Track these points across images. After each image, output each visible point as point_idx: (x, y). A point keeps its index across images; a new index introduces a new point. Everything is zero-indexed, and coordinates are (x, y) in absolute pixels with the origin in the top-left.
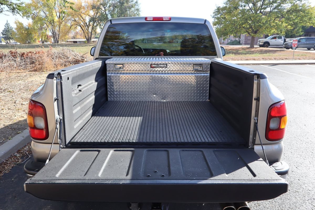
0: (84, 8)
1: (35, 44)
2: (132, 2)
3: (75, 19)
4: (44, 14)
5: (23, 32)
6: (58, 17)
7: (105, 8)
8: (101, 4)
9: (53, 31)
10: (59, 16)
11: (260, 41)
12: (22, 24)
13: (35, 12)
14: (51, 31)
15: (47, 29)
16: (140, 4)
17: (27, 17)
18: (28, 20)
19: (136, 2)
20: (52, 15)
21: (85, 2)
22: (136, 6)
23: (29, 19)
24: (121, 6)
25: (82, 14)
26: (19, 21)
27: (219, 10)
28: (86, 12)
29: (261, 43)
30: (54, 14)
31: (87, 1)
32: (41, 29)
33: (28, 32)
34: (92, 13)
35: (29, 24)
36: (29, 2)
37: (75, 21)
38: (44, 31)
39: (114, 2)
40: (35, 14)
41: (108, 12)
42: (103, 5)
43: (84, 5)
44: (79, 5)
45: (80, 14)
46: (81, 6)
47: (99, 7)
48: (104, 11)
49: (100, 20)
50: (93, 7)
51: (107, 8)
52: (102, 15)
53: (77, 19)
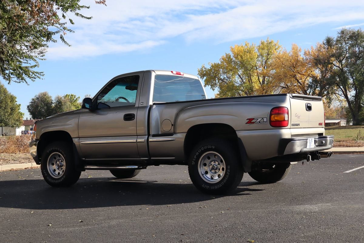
0: (303, 65)
3: (287, 85)
4: (240, 79)
6: (261, 83)
7: (340, 62)
8: (333, 56)
10: (264, 81)
13: (225, 77)
17: (211, 86)
18: (213, 90)
20: (250, 80)
21: (305, 53)
23: (214, 88)
25: (298, 76)
28: (307, 70)
30: (254, 78)
31: (309, 52)
34: (317, 73)
36: (216, 63)
37: (287, 87)
39: (357, 49)
40: (225, 81)
41: (345, 69)
42: (336, 57)
43: (303, 59)
44: (293, 61)
45: (294, 76)
46: (297, 61)
47: (329, 61)
48: (339, 67)
49: (328, 84)
50: (317, 61)
51: (344, 61)
52: (334, 74)
53: (289, 84)
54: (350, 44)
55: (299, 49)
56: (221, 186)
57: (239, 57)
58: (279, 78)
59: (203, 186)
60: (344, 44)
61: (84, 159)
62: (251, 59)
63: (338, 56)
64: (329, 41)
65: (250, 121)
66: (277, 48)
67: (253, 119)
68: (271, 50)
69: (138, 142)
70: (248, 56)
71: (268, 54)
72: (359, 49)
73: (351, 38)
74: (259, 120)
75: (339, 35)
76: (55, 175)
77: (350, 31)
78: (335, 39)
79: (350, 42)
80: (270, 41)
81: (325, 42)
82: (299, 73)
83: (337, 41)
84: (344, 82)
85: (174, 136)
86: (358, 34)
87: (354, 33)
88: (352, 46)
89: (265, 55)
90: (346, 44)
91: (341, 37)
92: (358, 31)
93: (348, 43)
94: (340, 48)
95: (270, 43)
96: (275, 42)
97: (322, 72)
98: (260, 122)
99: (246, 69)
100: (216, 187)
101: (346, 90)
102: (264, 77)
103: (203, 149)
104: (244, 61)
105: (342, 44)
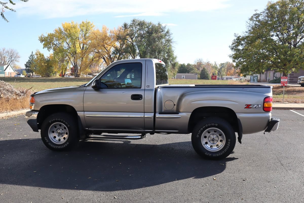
0: (109, 39)
1: (54, 77)
2: (163, 32)
3: (98, 51)
4: (67, 45)
5: (43, 64)
6: (82, 48)
7: (132, 39)
8: (128, 35)
9: (75, 64)
10: (83, 47)
11: (300, 78)
12: (43, 55)
13: (58, 43)
14: (73, 63)
15: (69, 62)
16: (172, 34)
17: (48, 48)
18: (49, 51)
19: (168, 32)
20: (74, 46)
21: (111, 32)
22: (167, 36)
23: (50, 50)
24: (149, 36)
25: (106, 46)
26: (40, 52)
27: (239, 41)
28: (111, 42)
29: (302, 81)
30: (77, 45)
31: (113, 31)
32: (62, 61)
33: (48, 64)
34: (118, 44)
35: (51, 56)
36: (51, 33)
37: (99, 52)
38: (65, 63)
39: (142, 32)
40: (57, 45)
41: (134, 43)
42: (130, 36)
43: (109, 35)
44: (103, 36)
45: (104, 46)
46: (106, 36)
47: (125, 38)
48: (131, 42)
49: (124, 52)
50: (119, 38)
51: (134, 39)
52: (128, 46)
53: (100, 51)
54: (138, 28)
55: (107, 28)
56: (221, 154)
57: (68, 30)
58: (94, 46)
59: (206, 153)
60: (134, 28)
61: (88, 129)
62: (76, 32)
63: (131, 35)
64: (125, 25)
65: (248, 106)
66: (93, 27)
67: (251, 105)
68: (88, 28)
69: (145, 118)
70: (74, 31)
71: (87, 30)
72: (143, 32)
73: (139, 24)
74: (255, 106)
75: (132, 22)
76: (55, 141)
77: (138, 21)
78: (129, 25)
79: (138, 27)
80: (88, 22)
81: (123, 25)
82: (106, 44)
83: (130, 26)
84: (134, 52)
85: (180, 114)
86: (143, 23)
87: (141, 22)
88: (140, 29)
89: (85, 30)
90: (135, 28)
91: (133, 23)
92: (143, 21)
93: (137, 28)
94: (132, 30)
95: (88, 23)
96: (91, 23)
97: (121, 45)
98: (256, 108)
99: (72, 39)
100: (218, 155)
101: (134, 57)
102: (84, 45)
103: (207, 125)
104: (71, 33)
105: (133, 28)
